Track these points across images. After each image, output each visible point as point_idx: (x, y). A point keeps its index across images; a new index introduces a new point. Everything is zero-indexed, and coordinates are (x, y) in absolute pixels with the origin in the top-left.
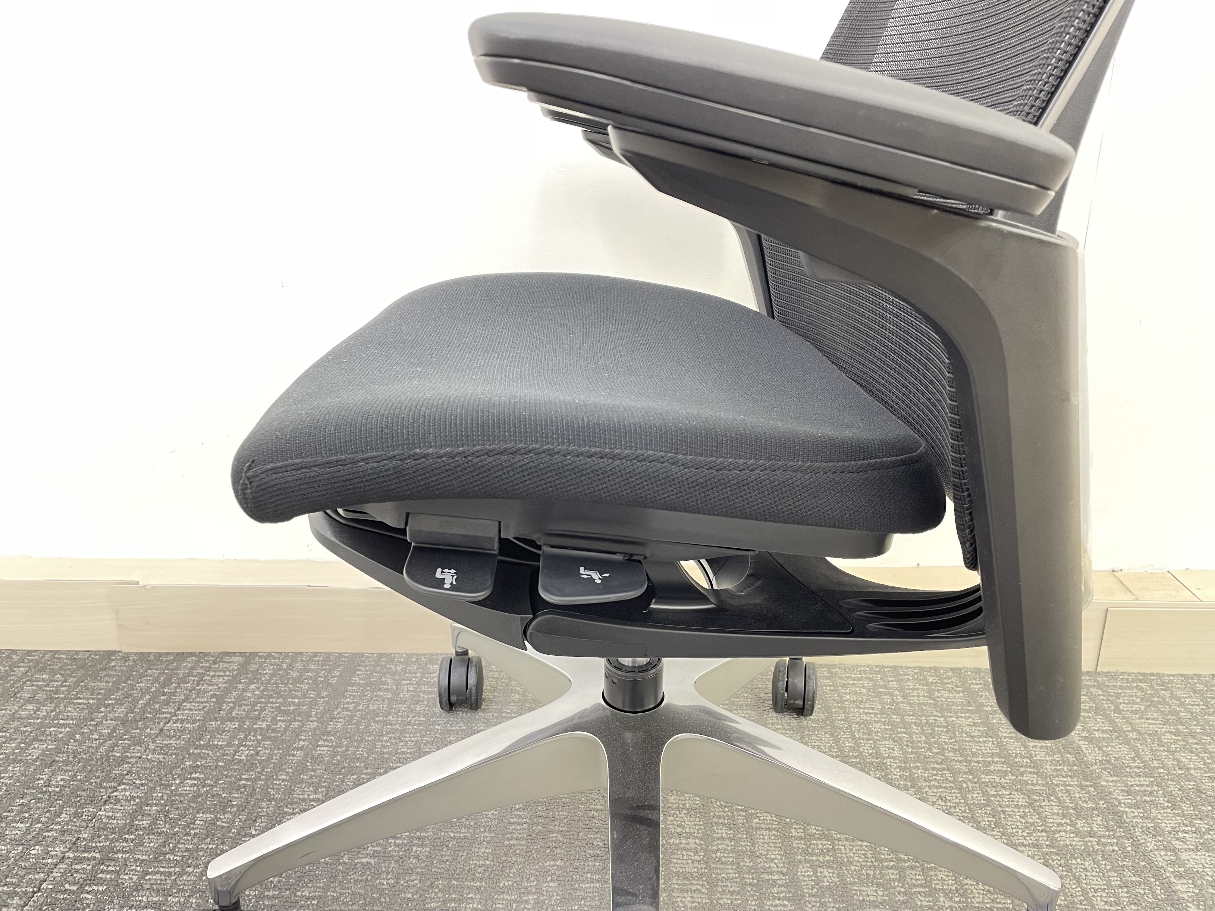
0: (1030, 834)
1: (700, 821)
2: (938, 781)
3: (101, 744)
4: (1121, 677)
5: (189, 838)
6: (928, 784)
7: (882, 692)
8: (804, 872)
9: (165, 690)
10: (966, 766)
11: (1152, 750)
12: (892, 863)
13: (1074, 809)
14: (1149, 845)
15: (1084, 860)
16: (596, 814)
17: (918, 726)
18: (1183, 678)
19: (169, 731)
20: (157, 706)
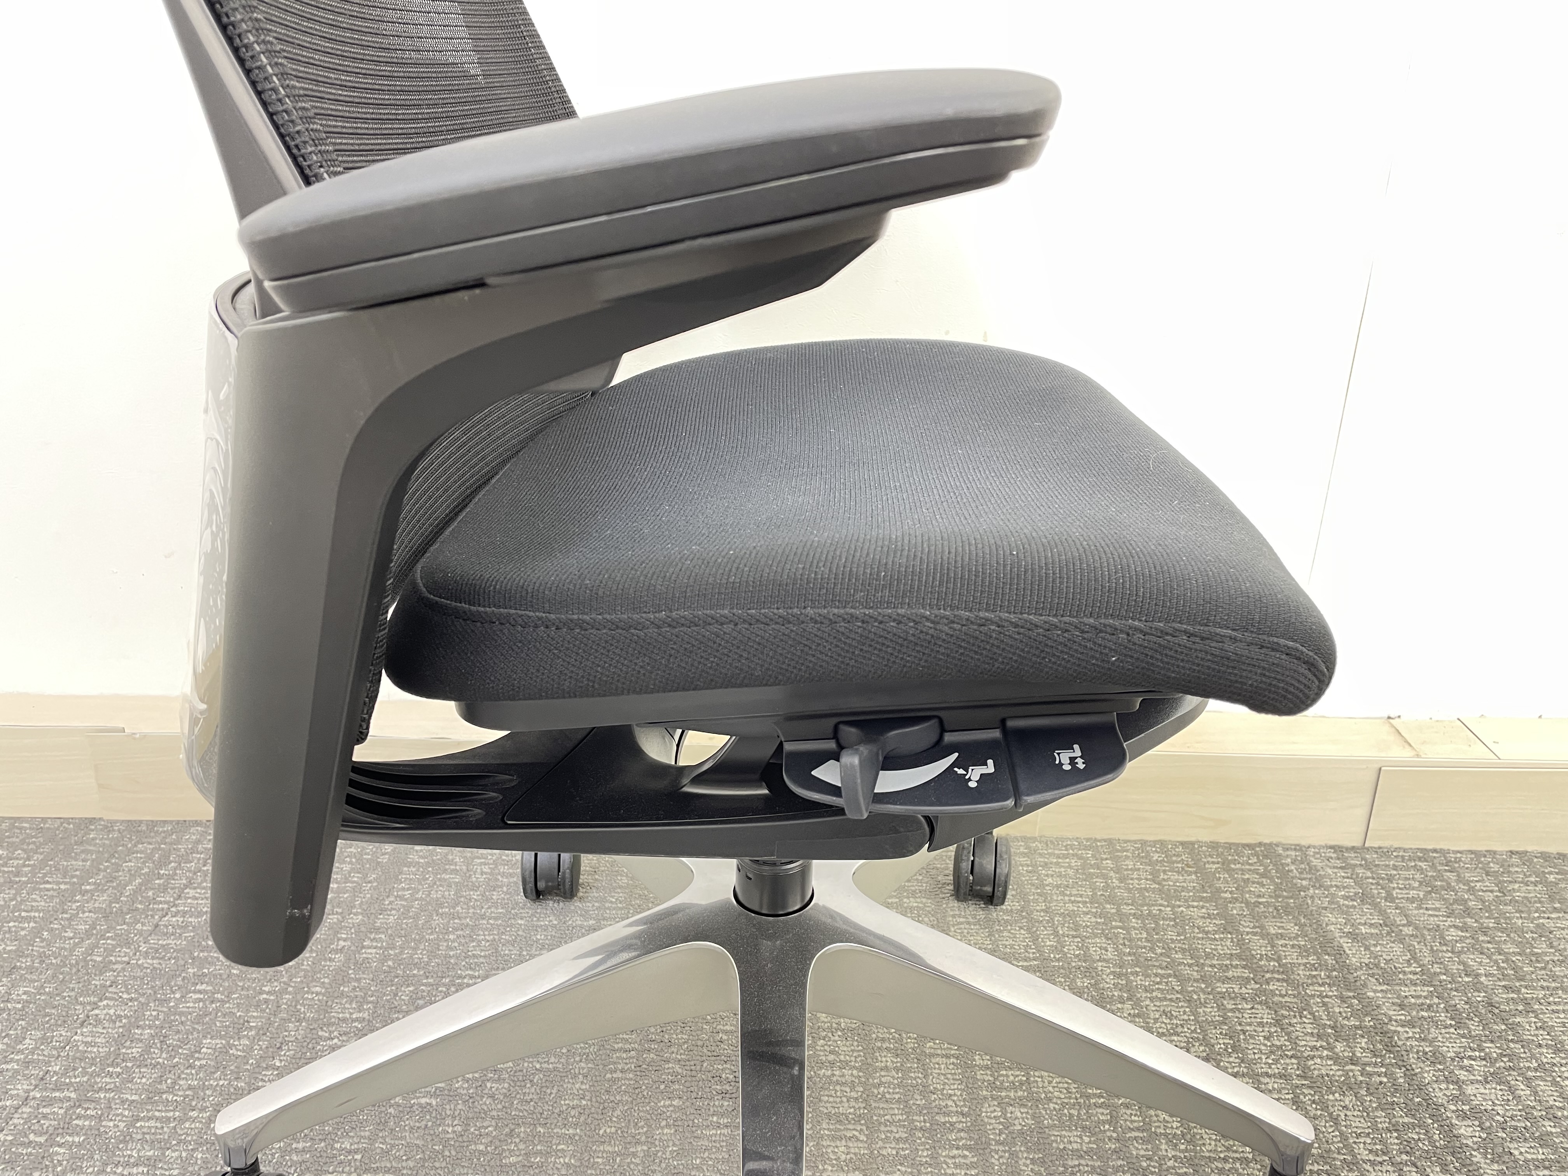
0: (1276, 1061)
1: (858, 1046)
2: (1162, 990)
3: (76, 945)
4: (1395, 854)
5: (193, 1072)
6: (1149, 995)
7: (1093, 874)
8: (990, 1112)
9: (162, 872)
10: (1197, 971)
11: (1432, 950)
12: (1102, 1100)
13: (1332, 1028)
14: (1426, 1075)
15: (1344, 1095)
16: (725, 1037)
17: (1138, 919)
18: (1473, 856)
19: (166, 926)
20: (150, 893)
